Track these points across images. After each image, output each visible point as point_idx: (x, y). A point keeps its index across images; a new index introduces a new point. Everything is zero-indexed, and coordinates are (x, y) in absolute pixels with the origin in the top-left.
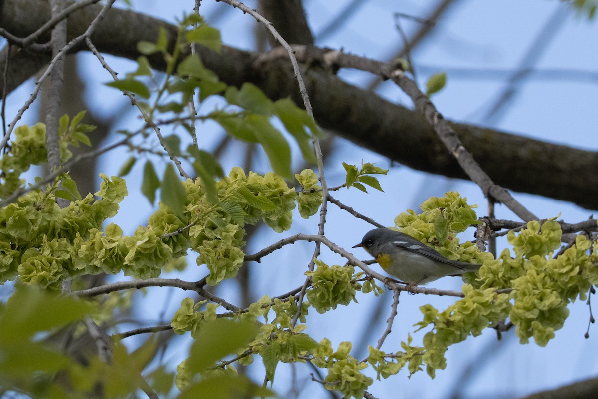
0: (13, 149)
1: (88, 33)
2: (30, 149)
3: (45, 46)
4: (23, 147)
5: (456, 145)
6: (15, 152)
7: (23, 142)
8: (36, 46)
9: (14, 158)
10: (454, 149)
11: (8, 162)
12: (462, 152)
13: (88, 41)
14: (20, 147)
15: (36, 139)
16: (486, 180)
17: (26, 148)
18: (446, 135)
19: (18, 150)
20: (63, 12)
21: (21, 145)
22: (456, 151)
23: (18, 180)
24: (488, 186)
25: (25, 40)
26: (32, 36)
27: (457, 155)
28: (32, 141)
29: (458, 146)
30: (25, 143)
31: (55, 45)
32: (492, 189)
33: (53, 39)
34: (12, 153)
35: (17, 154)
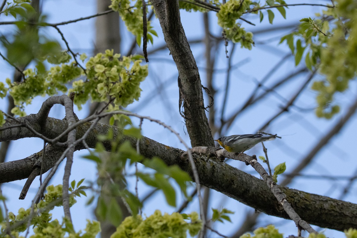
0: (46, 198)
1: (84, 137)
2: (54, 198)
3: (64, 144)
4: (51, 197)
5: (282, 199)
6: (47, 199)
7: (51, 194)
8: (59, 143)
9: (46, 203)
10: (281, 201)
11: (43, 204)
12: (285, 202)
13: (84, 142)
14: (49, 197)
15: (58, 193)
16: (297, 217)
17: (53, 198)
18: (277, 194)
19: (48, 198)
20: (73, 125)
21: (49, 196)
22: (282, 202)
23: (48, 214)
24: (298, 220)
25: (53, 140)
26: (57, 138)
27: (282, 204)
28: (56, 194)
29: (283, 199)
30: (52, 195)
31: (69, 143)
32: (300, 222)
33: (69, 140)
34: (45, 200)
35: (47, 201)
